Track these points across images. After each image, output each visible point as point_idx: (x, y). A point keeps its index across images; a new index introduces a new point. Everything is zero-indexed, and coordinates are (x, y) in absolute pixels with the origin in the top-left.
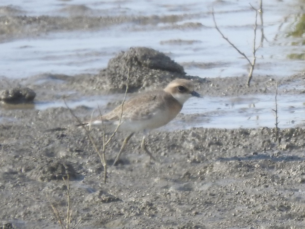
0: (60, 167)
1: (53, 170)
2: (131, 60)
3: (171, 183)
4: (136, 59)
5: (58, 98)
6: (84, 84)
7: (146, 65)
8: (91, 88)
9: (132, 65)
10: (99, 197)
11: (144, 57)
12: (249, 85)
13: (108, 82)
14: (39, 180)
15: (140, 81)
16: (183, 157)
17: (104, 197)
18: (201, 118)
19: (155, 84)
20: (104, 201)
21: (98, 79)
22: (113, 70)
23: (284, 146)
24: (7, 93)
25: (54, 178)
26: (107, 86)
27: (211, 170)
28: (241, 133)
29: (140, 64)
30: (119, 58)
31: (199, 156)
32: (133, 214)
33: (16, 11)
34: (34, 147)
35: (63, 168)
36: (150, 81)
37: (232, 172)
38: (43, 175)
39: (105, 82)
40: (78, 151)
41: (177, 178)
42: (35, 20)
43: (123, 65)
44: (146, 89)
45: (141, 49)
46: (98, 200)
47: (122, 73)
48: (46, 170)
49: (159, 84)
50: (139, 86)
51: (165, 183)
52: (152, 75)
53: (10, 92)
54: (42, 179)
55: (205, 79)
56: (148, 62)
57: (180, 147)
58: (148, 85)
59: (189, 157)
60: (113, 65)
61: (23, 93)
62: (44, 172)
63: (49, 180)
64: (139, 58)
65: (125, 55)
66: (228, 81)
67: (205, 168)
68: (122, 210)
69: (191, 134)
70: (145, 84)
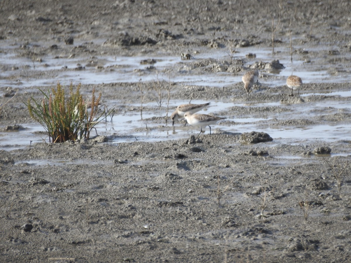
0: (321, 184)
1: (317, 185)
10: (332, 198)
14: (311, 190)
17: (334, 198)
20: (334, 200)
24: (318, 149)
25: (318, 189)
32: (343, 206)
34: (316, 174)
35: (322, 184)
38: (313, 188)
40: (335, 176)
46: (332, 199)
48: (314, 185)
53: (320, 149)
54: (313, 189)
61: (325, 149)
62: (313, 186)
63: (316, 190)
68: (339, 204)
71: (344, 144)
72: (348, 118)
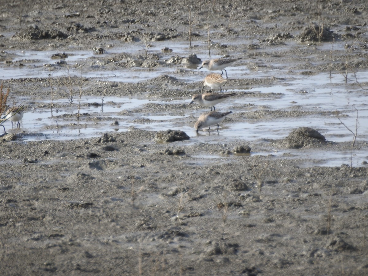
0: (240, 185)
1: (236, 186)
2: (299, 133)
3: (290, 193)
4: (302, 132)
5: (262, 150)
6: (277, 144)
7: (306, 135)
8: (280, 146)
9: (300, 135)
11: (306, 132)
12: (354, 145)
13: (288, 144)
15: (303, 143)
16: (303, 180)
18: (322, 161)
19: (309, 145)
20: (254, 202)
21: (283, 141)
22: (290, 137)
23: (352, 176)
24: (238, 148)
25: (237, 190)
26: (287, 145)
27: (312, 187)
28: (336, 169)
29: (303, 135)
30: (294, 132)
31: (311, 180)
32: (264, 208)
33: (268, 108)
34: (235, 174)
35: (242, 185)
36: (307, 143)
37: (321, 188)
38: (232, 189)
39: (286, 143)
40: (255, 177)
41: (294, 191)
42: (273, 112)
43: (296, 135)
44: (306, 147)
45: (305, 128)
46: (251, 201)
47: (294, 139)
48: (233, 186)
49: (311, 144)
50: (303, 145)
51: (287, 193)
52: (309, 140)
53: (239, 147)
54: (231, 190)
55: (334, 143)
56: (307, 134)
57: (304, 175)
58: (306, 145)
59: (306, 180)
60: (291, 135)
61: (245, 148)
63: (234, 191)
64: (303, 132)
65: (297, 130)
66: (345, 143)
67: (309, 186)
68: (259, 206)
69: (312, 169)
70: (305, 144)
71: (265, 143)
72: (269, 116)
